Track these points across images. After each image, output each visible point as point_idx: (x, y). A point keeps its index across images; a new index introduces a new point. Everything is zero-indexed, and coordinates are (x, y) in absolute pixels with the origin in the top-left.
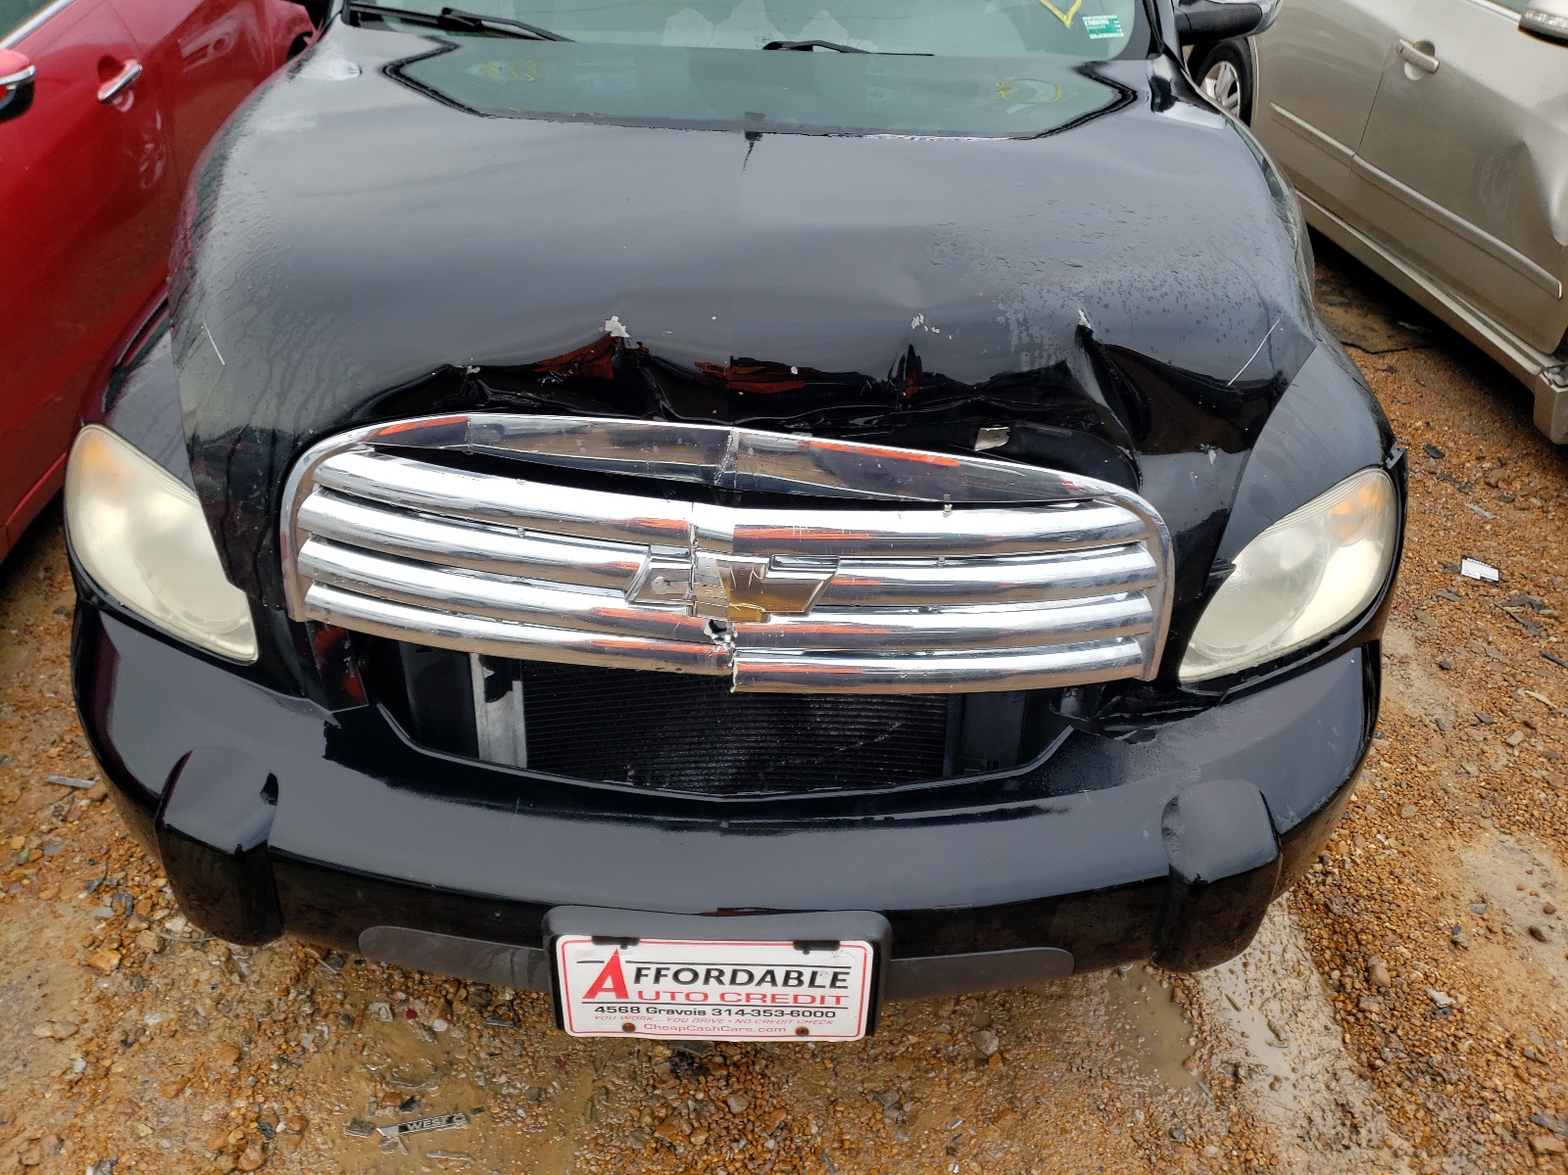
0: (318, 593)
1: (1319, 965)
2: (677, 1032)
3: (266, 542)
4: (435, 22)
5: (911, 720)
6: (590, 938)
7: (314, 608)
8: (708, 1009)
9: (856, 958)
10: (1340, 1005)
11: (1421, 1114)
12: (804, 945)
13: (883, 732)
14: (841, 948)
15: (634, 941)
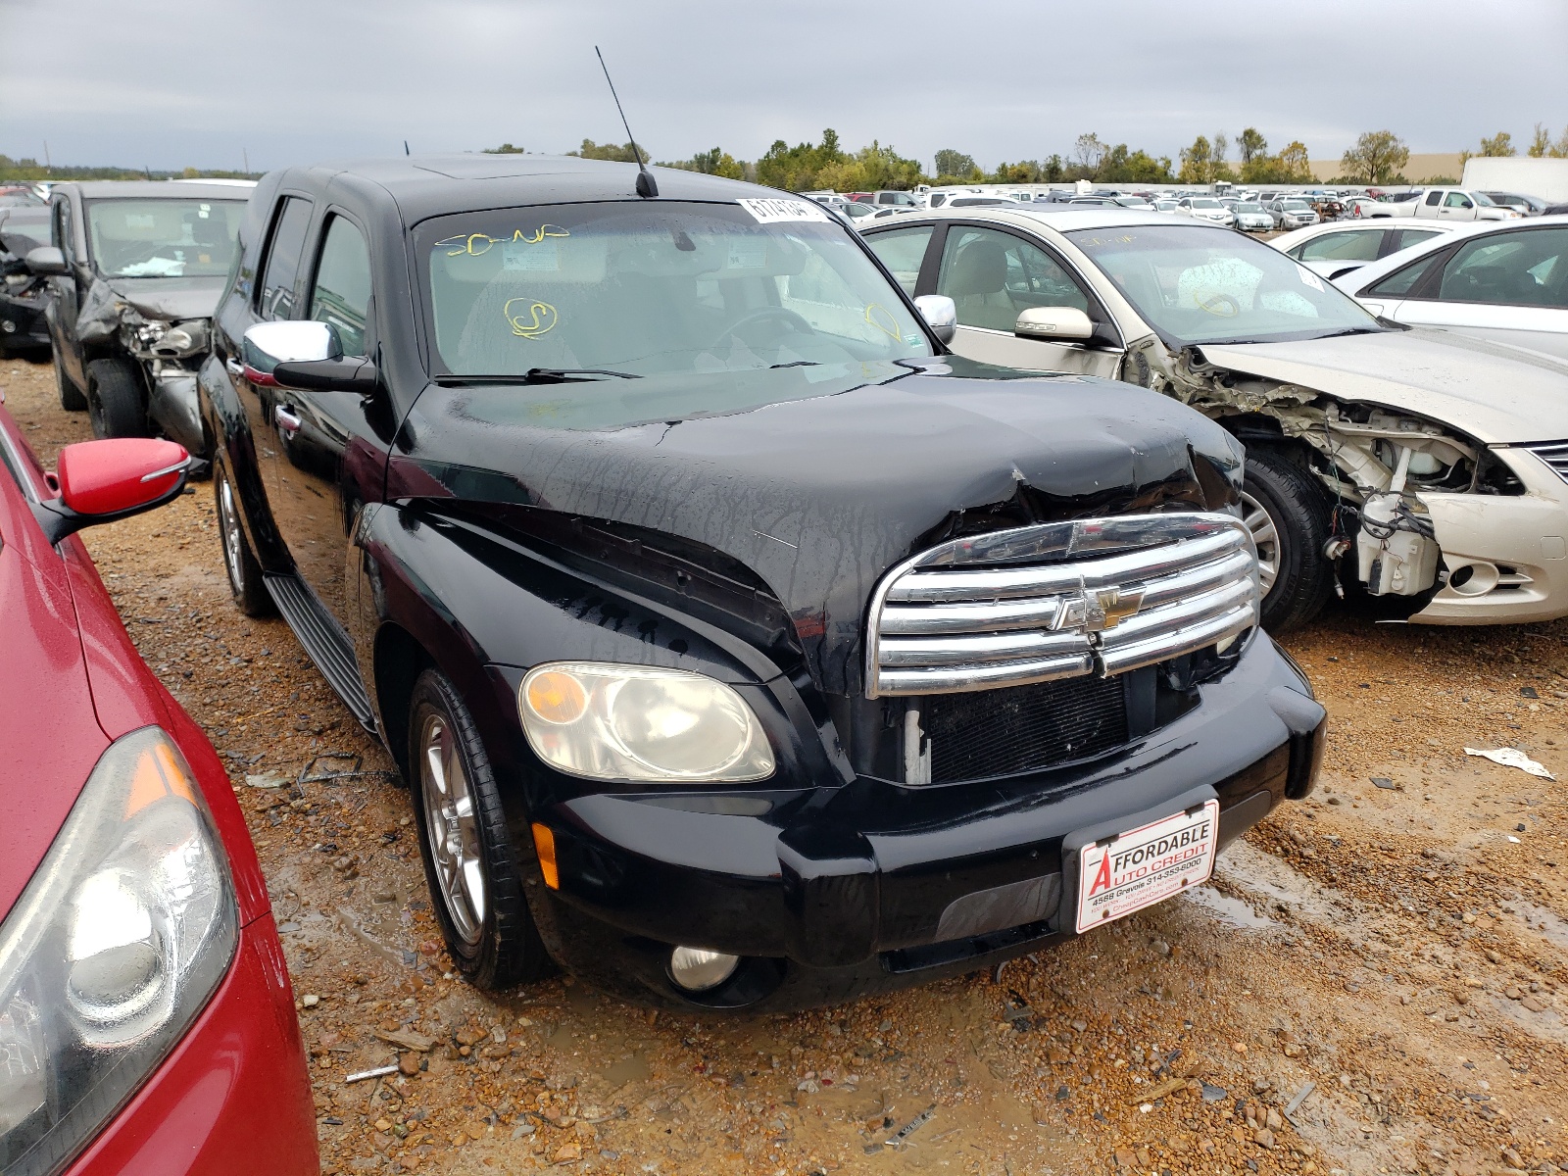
0: (885, 676)
1: (1265, 850)
2: (1129, 908)
3: (855, 649)
4: (523, 380)
5: (1107, 716)
6: (1094, 844)
7: (884, 688)
8: (1145, 881)
9: (1211, 811)
10: (1292, 862)
11: (1371, 889)
12: (1189, 812)
13: (1095, 729)
14: (1206, 807)
15: (1114, 838)
